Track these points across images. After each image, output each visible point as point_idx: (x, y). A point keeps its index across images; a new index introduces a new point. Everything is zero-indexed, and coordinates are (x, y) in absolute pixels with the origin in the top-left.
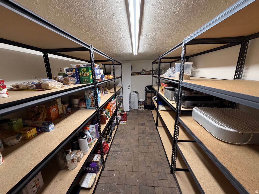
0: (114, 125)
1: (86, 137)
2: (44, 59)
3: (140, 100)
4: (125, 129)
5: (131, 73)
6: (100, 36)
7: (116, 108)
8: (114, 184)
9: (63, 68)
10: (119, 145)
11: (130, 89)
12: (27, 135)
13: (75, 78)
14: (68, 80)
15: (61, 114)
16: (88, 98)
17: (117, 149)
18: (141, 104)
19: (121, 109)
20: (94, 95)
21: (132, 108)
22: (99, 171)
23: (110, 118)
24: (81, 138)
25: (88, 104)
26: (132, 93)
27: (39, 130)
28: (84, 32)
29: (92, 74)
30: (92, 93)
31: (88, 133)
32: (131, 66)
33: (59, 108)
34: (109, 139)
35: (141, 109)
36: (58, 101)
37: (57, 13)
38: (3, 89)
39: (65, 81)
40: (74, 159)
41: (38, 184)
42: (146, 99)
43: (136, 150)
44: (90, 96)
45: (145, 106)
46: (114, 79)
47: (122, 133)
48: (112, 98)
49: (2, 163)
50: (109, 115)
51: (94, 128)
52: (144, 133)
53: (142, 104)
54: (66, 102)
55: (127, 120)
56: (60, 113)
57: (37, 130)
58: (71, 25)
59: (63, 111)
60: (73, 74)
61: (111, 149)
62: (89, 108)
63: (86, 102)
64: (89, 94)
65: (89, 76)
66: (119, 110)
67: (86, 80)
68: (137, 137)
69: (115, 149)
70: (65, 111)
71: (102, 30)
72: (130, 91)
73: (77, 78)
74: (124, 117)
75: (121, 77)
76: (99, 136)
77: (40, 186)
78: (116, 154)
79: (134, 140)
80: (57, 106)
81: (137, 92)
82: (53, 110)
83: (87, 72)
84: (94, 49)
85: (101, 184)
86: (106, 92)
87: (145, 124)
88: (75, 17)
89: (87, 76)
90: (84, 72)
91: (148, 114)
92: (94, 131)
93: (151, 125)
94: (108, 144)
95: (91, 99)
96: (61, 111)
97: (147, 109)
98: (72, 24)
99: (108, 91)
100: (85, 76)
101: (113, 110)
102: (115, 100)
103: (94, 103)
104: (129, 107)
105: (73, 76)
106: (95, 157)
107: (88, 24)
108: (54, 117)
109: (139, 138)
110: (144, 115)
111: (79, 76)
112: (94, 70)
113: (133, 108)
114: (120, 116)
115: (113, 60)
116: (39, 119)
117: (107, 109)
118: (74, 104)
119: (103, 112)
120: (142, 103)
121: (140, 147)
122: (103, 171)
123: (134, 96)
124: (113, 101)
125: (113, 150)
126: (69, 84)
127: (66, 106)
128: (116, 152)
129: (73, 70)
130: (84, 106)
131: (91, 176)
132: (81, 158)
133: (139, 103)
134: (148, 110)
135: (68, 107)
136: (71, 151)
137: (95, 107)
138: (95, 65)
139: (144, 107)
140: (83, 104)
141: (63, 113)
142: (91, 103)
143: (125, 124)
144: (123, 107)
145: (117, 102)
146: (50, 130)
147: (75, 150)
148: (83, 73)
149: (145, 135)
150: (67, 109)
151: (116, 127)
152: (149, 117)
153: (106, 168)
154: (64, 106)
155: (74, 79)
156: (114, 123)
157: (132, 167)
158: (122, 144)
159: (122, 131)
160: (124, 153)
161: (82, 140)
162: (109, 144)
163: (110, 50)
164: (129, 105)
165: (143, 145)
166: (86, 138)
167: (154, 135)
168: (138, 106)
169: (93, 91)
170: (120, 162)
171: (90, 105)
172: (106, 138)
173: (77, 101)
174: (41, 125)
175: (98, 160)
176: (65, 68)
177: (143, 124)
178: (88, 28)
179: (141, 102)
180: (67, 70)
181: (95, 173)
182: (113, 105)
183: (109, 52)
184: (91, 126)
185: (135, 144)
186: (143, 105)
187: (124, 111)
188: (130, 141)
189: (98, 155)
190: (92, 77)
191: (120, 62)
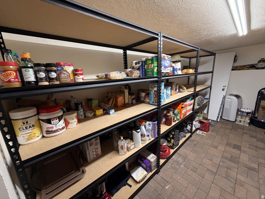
0: (186, 131)
1: (139, 130)
2: (124, 56)
3: (242, 110)
4: (202, 142)
5: (233, 67)
6: (177, 19)
7: (192, 112)
8: (162, 197)
9: (133, 62)
10: (185, 158)
11: (225, 90)
12: (96, 113)
13: (140, 71)
14: (133, 72)
15: (127, 104)
16: (152, 93)
17: (181, 161)
18: (242, 116)
19: (202, 115)
20: (157, 90)
21: (223, 118)
22: (151, 171)
23: (178, 121)
24: (135, 131)
25: (151, 99)
26: (228, 97)
27: (104, 112)
28: (158, 20)
29: (158, 66)
30: (156, 88)
31: (143, 127)
32: (235, 56)
33: (125, 97)
34: (173, 144)
35: (241, 124)
36: (125, 91)
37: (129, 7)
38: (80, 76)
39: (130, 73)
40: (123, 147)
41: (97, 152)
42: (258, 110)
43: (208, 176)
44: (153, 91)
45: (251, 119)
46: (195, 75)
47: (195, 145)
48: (189, 99)
49: (76, 126)
50: (178, 117)
51: (151, 125)
52: (233, 159)
53: (246, 117)
54: (133, 94)
55: (208, 131)
56: (126, 102)
57: (103, 111)
58: (143, 16)
59: (129, 101)
60: (139, 66)
61: (174, 157)
62: (151, 104)
63: (150, 97)
64: (153, 89)
65: (153, 68)
66: (199, 116)
67: (150, 73)
68: (217, 160)
69: (178, 159)
70: (130, 101)
71: (177, 10)
72: (224, 93)
73: (142, 71)
74: (205, 126)
75: (212, 72)
76: (156, 136)
77: (98, 154)
78: (178, 166)
79: (211, 163)
80: (124, 96)
81: (238, 97)
82: (120, 98)
83: (151, 64)
84: (164, 36)
85: (150, 186)
86: (181, 90)
87: (242, 148)
88: (144, 3)
89: (151, 69)
90: (149, 64)
91: (255, 134)
92: (151, 129)
93: (256, 155)
94: (170, 149)
95: (154, 94)
96: (127, 101)
97: (256, 126)
98: (144, 14)
99: (184, 89)
100: (149, 69)
101: (186, 113)
102: (193, 101)
103: (156, 99)
104: (217, 115)
105: (138, 69)
106: (150, 156)
107: (159, 7)
108: (120, 104)
109: (221, 164)
110: (244, 133)
111: (145, 68)
112: (161, 61)
113: (226, 119)
114: (198, 123)
115: (198, 49)
116: (109, 104)
117: (178, 110)
118: (140, 97)
119: (170, 112)
120: (245, 114)
121: (217, 176)
122: (156, 175)
123: (231, 102)
124: (189, 102)
125: (175, 159)
126: (133, 76)
127: (132, 97)
128: (179, 164)
129: (140, 63)
130: (148, 101)
131: (142, 172)
132: (131, 148)
133: (239, 113)
134: (257, 128)
135: (133, 99)
136: (122, 138)
137: (156, 104)
138: (164, 56)
139: (249, 121)
140: (147, 98)
141: (129, 103)
142: (153, 98)
143: (203, 135)
144: (208, 113)
145: (196, 104)
146: (111, 114)
147: (129, 139)
148: (148, 66)
149: (234, 165)
150: (132, 100)
151: (188, 135)
152: (255, 140)
153: (161, 173)
154: (130, 97)
155: (138, 72)
156: (187, 129)
157: (194, 195)
158: (190, 159)
159: (195, 142)
160: (189, 170)
161: (135, 133)
162: (172, 151)
163: (195, 36)
164: (219, 113)
165: (224, 176)
166: (139, 132)
167: (257, 174)
168: (236, 117)
169: (157, 86)
170: (179, 178)
171: (153, 100)
172: (169, 142)
173: (143, 94)
174: (107, 108)
175: (152, 160)
176: (134, 62)
177: (238, 147)
178: (161, 13)
179: (243, 112)
180: (136, 64)
181: (146, 171)
182: (188, 107)
183: (196, 39)
184: (148, 122)
185: (210, 167)
186: (248, 118)
187: (207, 119)
188: (203, 161)
189: (154, 155)
190: (158, 70)
191: (214, 52)
